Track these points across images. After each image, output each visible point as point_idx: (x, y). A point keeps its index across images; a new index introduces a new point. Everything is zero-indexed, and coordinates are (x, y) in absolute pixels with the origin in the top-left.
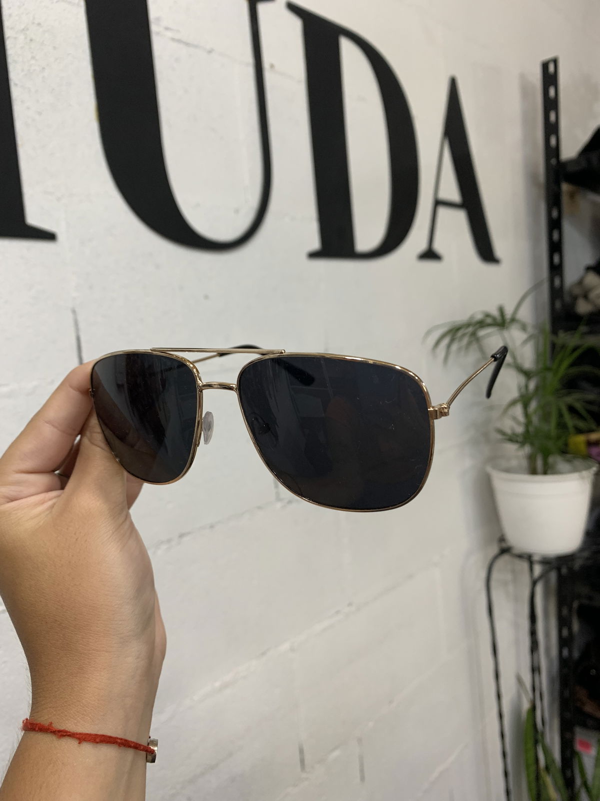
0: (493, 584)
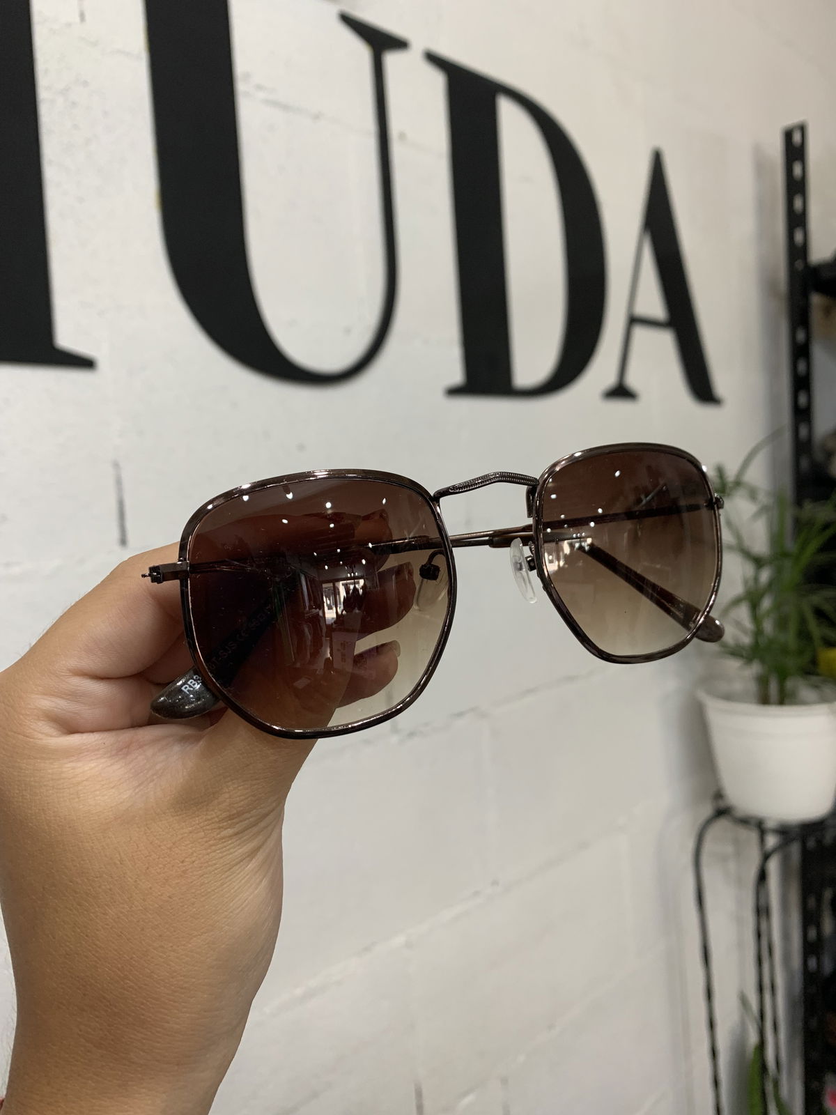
0: (705, 859)
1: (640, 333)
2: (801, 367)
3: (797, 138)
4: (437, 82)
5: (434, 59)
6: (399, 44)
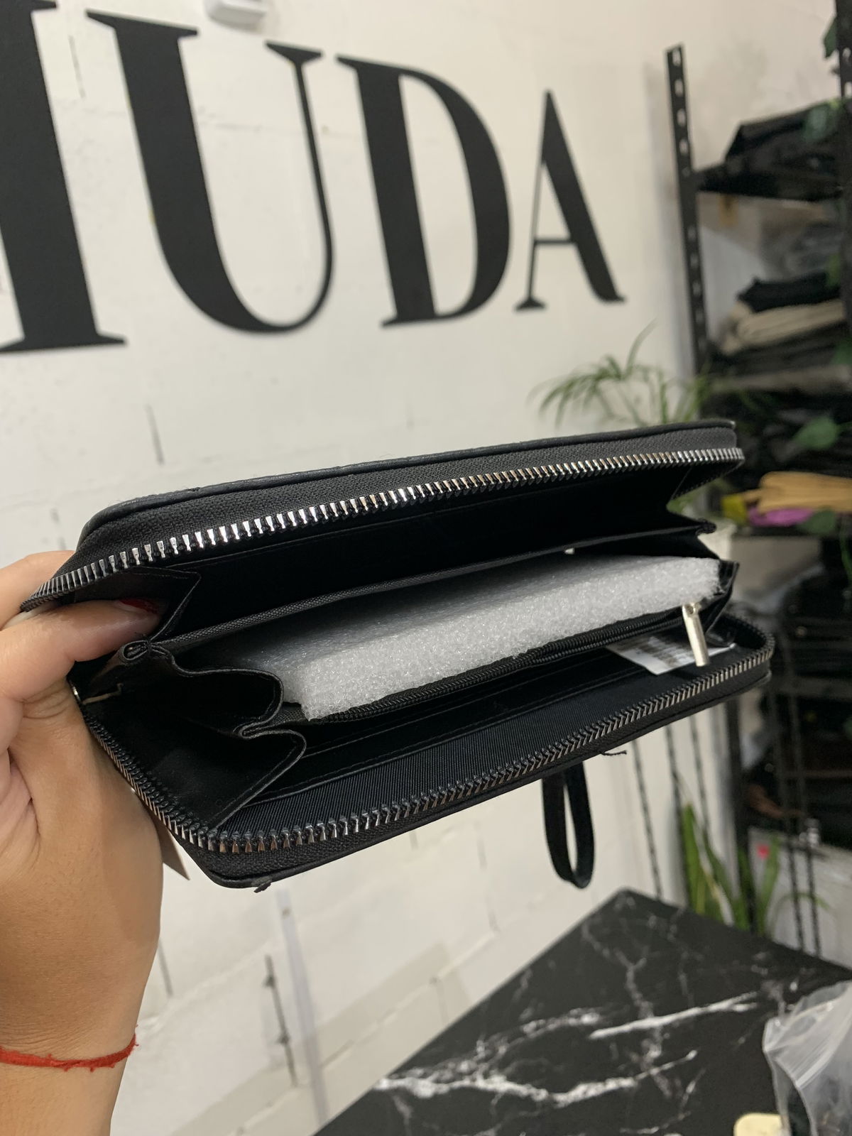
1: (543, 252)
2: (694, 261)
3: (676, 58)
4: (349, 78)
5: (345, 61)
6: (313, 55)
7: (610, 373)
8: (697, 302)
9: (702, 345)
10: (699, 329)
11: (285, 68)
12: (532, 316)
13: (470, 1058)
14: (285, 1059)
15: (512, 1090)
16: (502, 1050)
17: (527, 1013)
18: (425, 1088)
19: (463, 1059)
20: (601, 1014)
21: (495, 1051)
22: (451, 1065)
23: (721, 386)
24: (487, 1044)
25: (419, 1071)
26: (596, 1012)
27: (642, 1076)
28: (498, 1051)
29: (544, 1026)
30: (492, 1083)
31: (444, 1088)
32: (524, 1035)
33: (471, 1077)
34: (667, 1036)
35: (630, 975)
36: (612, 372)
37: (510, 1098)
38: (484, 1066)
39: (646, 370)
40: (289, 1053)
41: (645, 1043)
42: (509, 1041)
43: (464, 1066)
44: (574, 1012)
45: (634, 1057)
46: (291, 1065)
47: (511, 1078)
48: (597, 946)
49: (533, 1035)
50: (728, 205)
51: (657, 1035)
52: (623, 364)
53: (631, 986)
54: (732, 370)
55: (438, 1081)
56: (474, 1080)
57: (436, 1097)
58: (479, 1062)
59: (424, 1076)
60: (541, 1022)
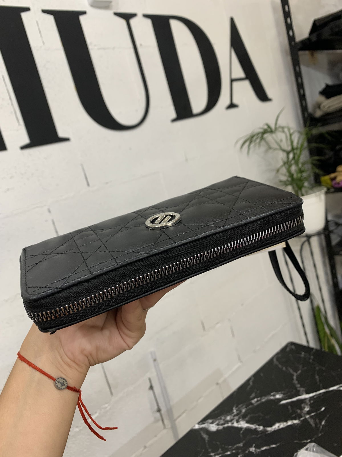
2: (300, 80)
4: (148, 23)
5: (146, 16)
6: (133, 15)
7: (268, 130)
8: (302, 97)
9: (306, 115)
10: (304, 108)
11: (122, 22)
12: (233, 111)
13: (231, 415)
14: (160, 418)
15: (249, 427)
16: (244, 411)
17: (253, 395)
18: (213, 427)
19: (228, 415)
20: (284, 394)
21: (241, 411)
22: (223, 418)
23: (315, 131)
24: (237, 409)
25: (210, 421)
26: (281, 393)
27: (302, 419)
28: (242, 411)
29: (260, 400)
30: (240, 424)
31: (221, 427)
32: (252, 404)
33: (231, 422)
34: (312, 402)
35: (295, 377)
36: (269, 130)
37: (248, 430)
38: (237, 418)
39: (283, 128)
40: (161, 416)
41: (303, 405)
42: (246, 407)
43: (228, 418)
44: (272, 394)
45: (299, 411)
46: (163, 420)
47: (247, 422)
48: (280, 366)
49: (256, 404)
50: (312, 55)
51: (308, 401)
52: (273, 126)
53: (295, 382)
54: (319, 124)
55: (218, 425)
56: (233, 423)
57: (218, 431)
58: (234, 416)
59: (212, 423)
60: (259, 399)
